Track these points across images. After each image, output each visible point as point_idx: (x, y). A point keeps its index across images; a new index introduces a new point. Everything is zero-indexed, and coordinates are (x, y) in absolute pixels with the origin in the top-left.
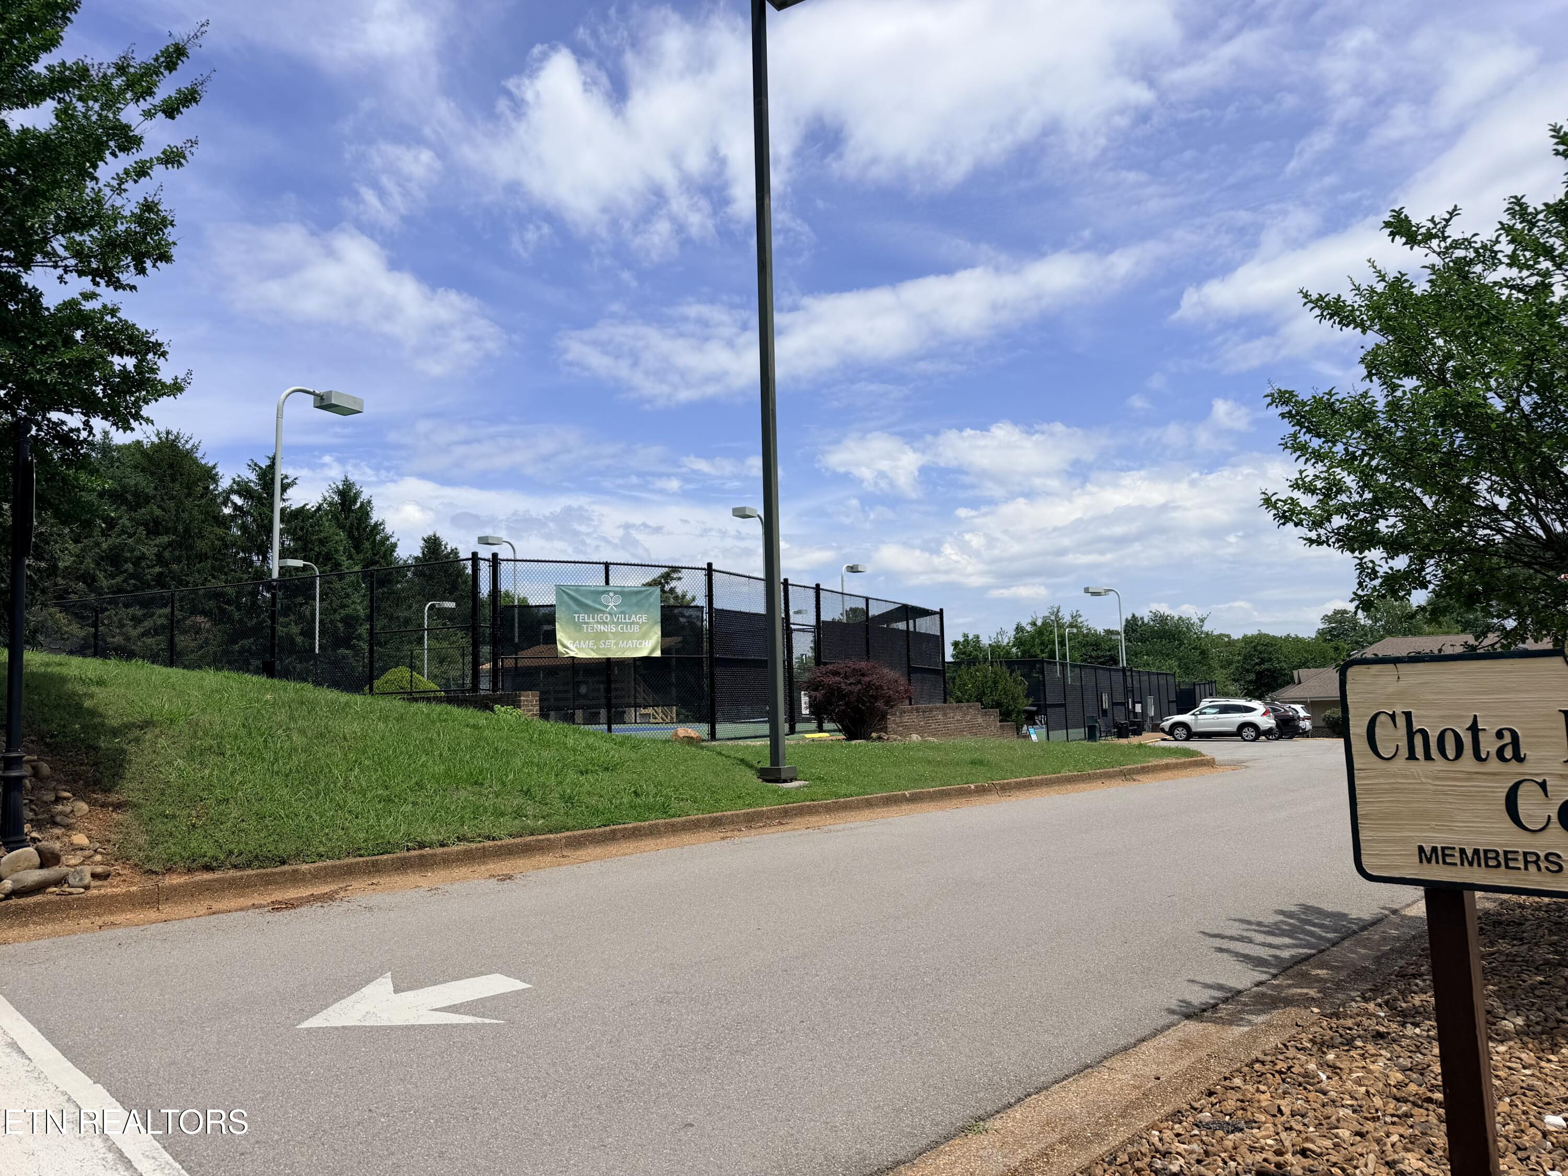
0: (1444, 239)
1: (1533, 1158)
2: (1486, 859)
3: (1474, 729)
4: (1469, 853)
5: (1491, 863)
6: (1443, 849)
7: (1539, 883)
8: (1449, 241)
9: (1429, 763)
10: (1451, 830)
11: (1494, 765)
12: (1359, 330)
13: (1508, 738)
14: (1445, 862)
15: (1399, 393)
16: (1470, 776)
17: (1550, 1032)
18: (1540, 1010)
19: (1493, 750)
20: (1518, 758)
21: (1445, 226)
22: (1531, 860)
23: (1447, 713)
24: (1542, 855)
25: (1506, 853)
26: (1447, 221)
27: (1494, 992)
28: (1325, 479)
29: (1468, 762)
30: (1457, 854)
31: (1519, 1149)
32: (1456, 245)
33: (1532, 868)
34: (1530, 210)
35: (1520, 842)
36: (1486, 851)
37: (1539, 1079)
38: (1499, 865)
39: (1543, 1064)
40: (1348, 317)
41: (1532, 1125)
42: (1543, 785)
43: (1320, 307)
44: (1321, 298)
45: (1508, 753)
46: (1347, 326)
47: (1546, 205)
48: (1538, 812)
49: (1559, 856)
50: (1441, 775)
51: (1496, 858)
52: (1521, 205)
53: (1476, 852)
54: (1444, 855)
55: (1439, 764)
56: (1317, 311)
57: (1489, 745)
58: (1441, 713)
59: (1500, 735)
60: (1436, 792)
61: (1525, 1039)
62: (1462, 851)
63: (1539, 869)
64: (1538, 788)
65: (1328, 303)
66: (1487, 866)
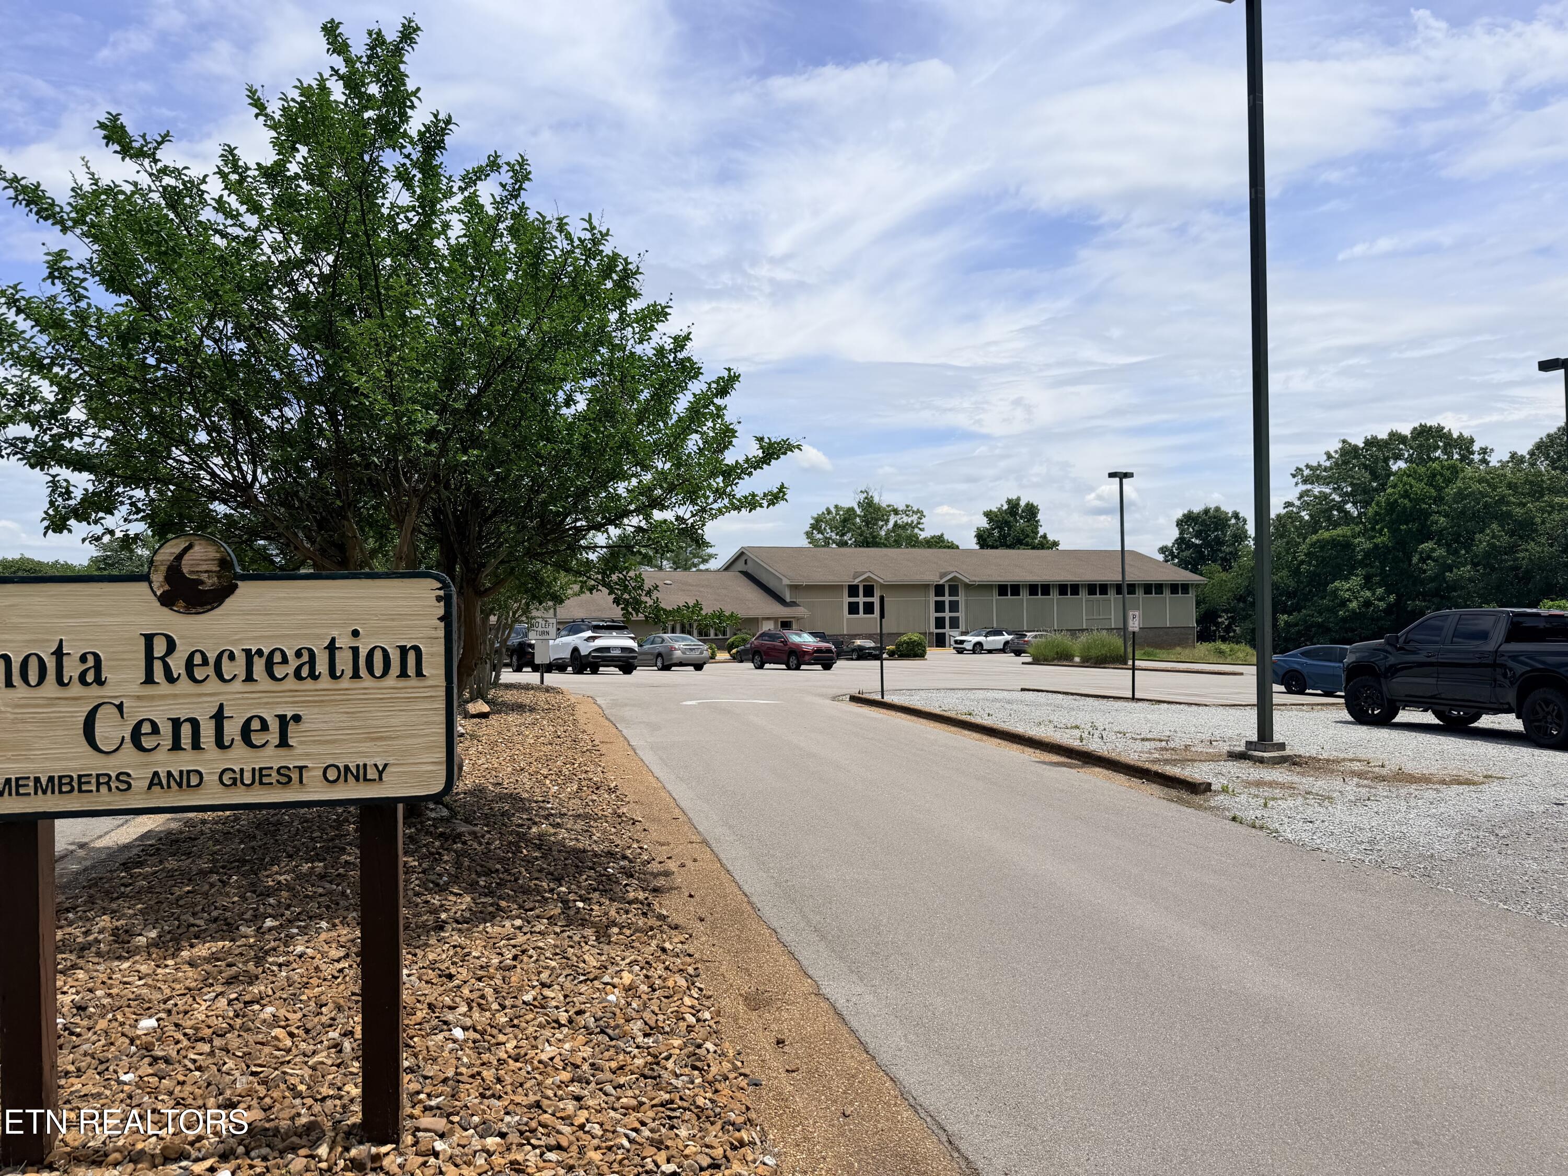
0: (156, 161)
1: (111, 1069)
2: (61, 784)
3: (59, 654)
4: (44, 781)
5: (65, 788)
6: (17, 779)
7: (109, 803)
8: (160, 165)
9: (10, 690)
10: (27, 759)
11: (76, 689)
12: (58, 227)
13: (91, 662)
14: (18, 794)
15: (83, 304)
16: (52, 701)
17: (177, 940)
18: (178, 919)
19: (76, 675)
20: (99, 681)
21: (156, 148)
22: (103, 781)
23: (33, 637)
24: (113, 775)
25: (80, 777)
26: (159, 144)
27: (140, 911)
28: (16, 384)
29: (50, 687)
30: (31, 784)
31: (101, 1062)
32: (164, 171)
33: (104, 789)
34: (241, 163)
35: (92, 764)
36: (60, 778)
37: (150, 986)
38: (72, 790)
39: (159, 971)
40: (46, 210)
41: (123, 1035)
42: (120, 707)
43: (16, 189)
44: (16, 179)
45: (90, 678)
46: (46, 219)
47: (258, 164)
48: (114, 734)
49: (129, 775)
50: (22, 702)
51: (70, 784)
52: (233, 155)
53: (51, 779)
54: (18, 786)
55: (21, 691)
56: (11, 192)
57: (72, 669)
58: (27, 637)
59: (83, 659)
60: (14, 721)
61: (153, 950)
62: (37, 780)
63: (110, 789)
64: (116, 710)
65: (25, 188)
66: (61, 792)
